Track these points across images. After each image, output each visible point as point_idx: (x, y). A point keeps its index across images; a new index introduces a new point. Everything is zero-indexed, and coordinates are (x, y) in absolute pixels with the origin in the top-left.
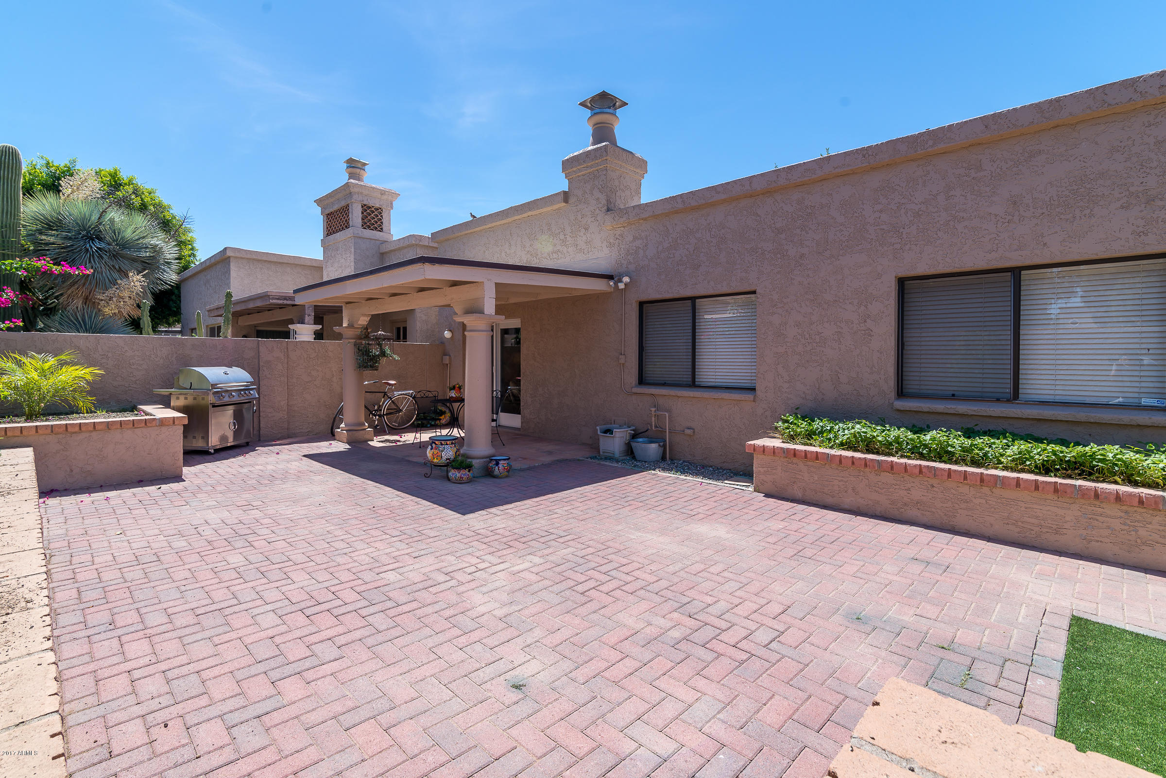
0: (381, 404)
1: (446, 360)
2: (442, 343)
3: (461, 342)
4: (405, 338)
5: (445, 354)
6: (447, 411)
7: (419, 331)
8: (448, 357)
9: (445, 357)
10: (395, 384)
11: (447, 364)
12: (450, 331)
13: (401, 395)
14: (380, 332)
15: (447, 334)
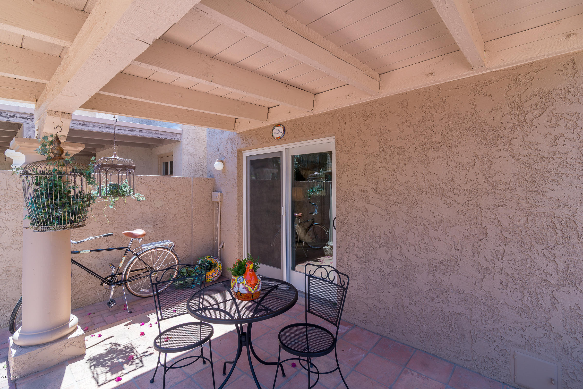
0: (121, 265)
1: (216, 197)
2: (212, 177)
3: (236, 175)
4: (172, 173)
5: (215, 190)
6: (218, 262)
7: (185, 165)
8: (218, 194)
9: (214, 193)
10: (144, 235)
11: (218, 202)
12: (222, 161)
13: (155, 248)
14: (113, 157)
15: (218, 166)
